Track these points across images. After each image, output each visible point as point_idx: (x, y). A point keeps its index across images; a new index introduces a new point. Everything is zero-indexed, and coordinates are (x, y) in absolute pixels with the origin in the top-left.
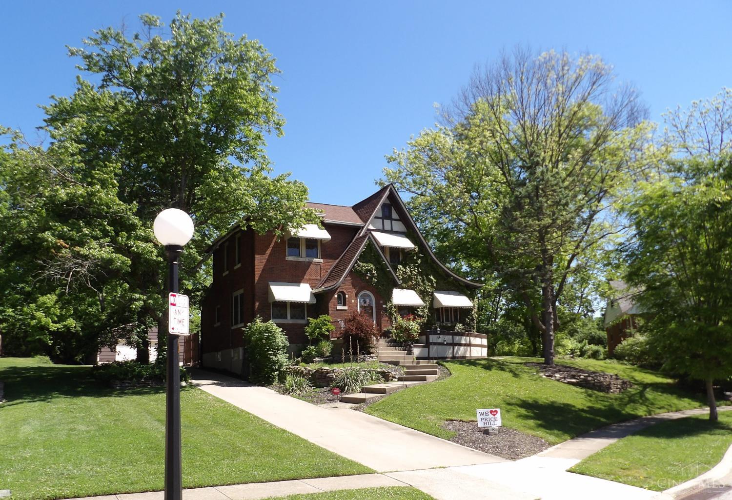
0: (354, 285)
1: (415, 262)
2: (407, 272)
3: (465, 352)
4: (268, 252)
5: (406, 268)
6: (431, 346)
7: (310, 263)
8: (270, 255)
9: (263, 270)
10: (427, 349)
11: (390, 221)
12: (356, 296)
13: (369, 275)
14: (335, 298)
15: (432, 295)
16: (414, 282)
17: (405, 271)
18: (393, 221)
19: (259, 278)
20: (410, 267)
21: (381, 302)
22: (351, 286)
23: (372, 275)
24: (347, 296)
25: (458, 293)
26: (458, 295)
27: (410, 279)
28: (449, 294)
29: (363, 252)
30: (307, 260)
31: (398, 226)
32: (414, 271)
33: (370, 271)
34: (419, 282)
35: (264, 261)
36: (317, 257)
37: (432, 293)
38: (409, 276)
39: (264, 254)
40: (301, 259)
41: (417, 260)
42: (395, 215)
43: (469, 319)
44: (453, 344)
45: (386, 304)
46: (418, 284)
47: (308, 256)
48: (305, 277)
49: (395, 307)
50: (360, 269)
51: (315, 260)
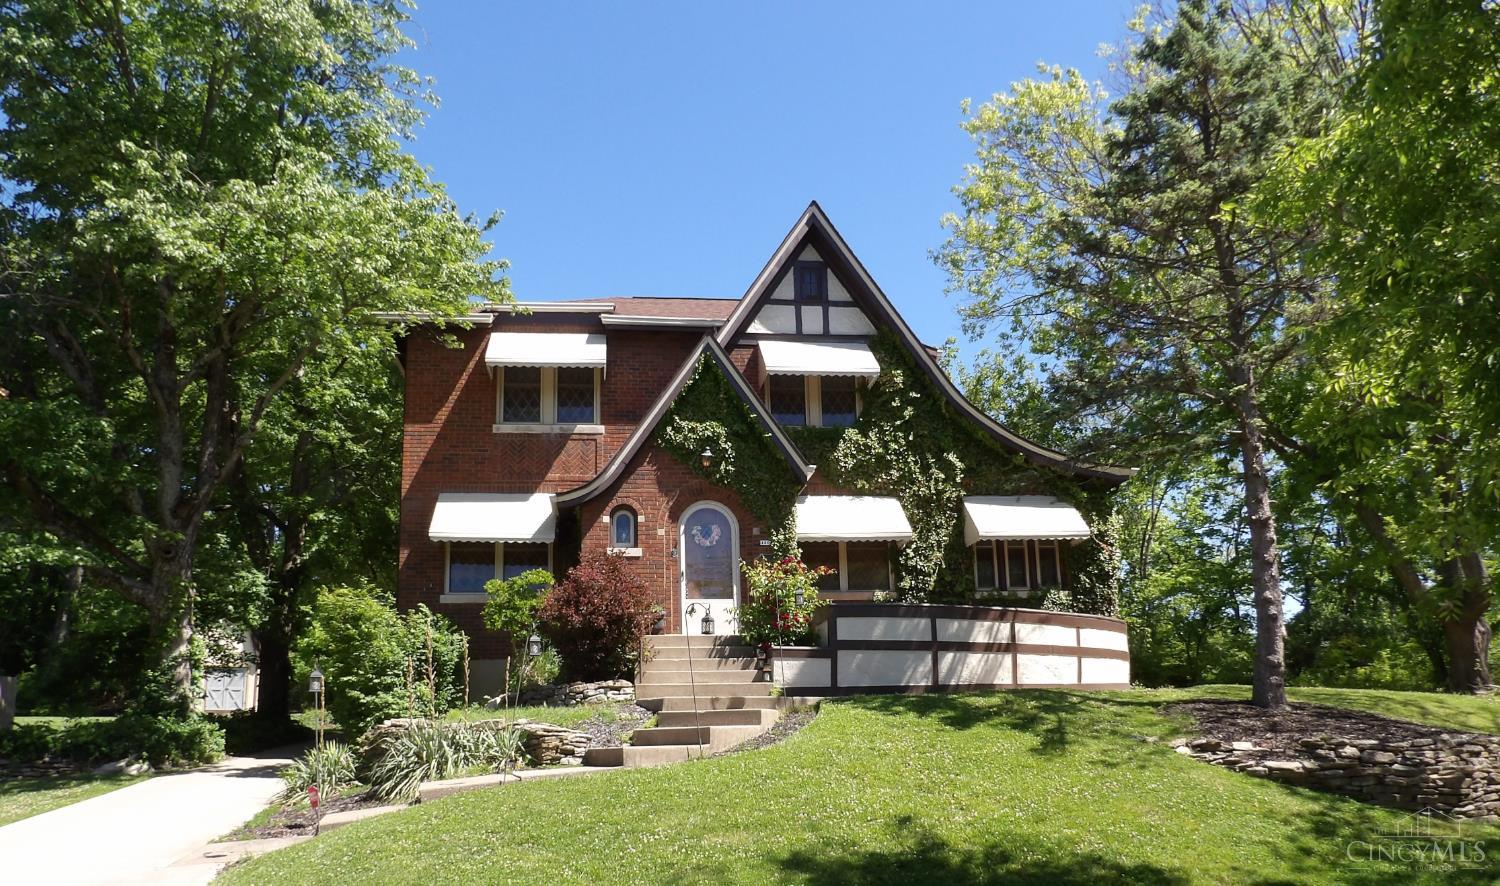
0: (664, 488)
1: (896, 413)
2: (870, 448)
3: (992, 670)
4: (443, 415)
5: (866, 436)
6: (841, 654)
7: (564, 438)
8: (448, 421)
9: (425, 463)
10: (827, 663)
11: (819, 309)
12: (674, 516)
13: (708, 453)
14: (605, 528)
15: (959, 508)
16: (895, 474)
17: (866, 445)
18: (832, 310)
19: (412, 486)
20: (882, 432)
21: (756, 531)
22: (654, 489)
23: (720, 455)
24: (641, 519)
25: (1053, 499)
26: (1052, 505)
27: (883, 464)
28: (1018, 503)
29: (690, 389)
30: (557, 429)
31: (847, 320)
32: (896, 441)
33: (712, 441)
34: (911, 473)
35: (430, 440)
36: (590, 420)
37: (960, 502)
38: (879, 457)
39: (430, 422)
40: (535, 428)
41: (902, 409)
42: (836, 290)
43: (1089, 575)
44: (936, 647)
45: (768, 536)
46: (907, 479)
47: (561, 419)
48: (550, 476)
49: (800, 545)
50: (679, 438)
51: (582, 428)
